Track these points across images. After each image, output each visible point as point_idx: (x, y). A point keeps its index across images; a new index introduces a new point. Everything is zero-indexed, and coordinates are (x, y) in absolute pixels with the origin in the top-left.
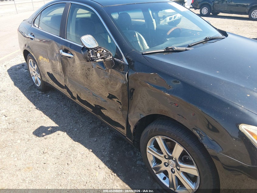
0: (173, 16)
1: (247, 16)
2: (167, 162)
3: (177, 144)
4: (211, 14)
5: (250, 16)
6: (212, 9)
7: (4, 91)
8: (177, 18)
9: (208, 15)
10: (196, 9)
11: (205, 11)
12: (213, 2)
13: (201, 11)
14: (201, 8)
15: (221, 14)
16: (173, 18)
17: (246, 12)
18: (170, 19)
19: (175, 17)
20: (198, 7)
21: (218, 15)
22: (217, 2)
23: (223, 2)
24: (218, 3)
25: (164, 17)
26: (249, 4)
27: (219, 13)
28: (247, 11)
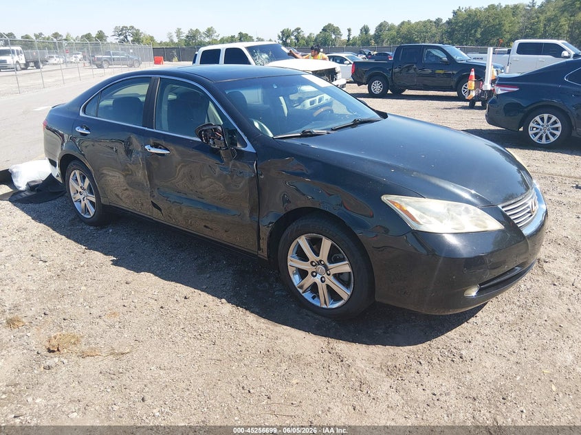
0: (317, 98)
1: (455, 94)
2: (315, 270)
3: (324, 238)
4: (389, 92)
5: (460, 93)
6: (390, 84)
7: (25, 229)
8: (324, 101)
9: (383, 95)
10: (360, 84)
11: (377, 87)
12: (390, 70)
13: (369, 89)
14: (369, 82)
15: (407, 92)
16: (317, 101)
17: (451, 86)
18: (312, 103)
19: (320, 100)
20: (364, 81)
21: (403, 93)
22: (397, 70)
23: (409, 70)
24: (400, 72)
25: (301, 101)
26: (455, 72)
27: (404, 91)
28: (453, 84)
